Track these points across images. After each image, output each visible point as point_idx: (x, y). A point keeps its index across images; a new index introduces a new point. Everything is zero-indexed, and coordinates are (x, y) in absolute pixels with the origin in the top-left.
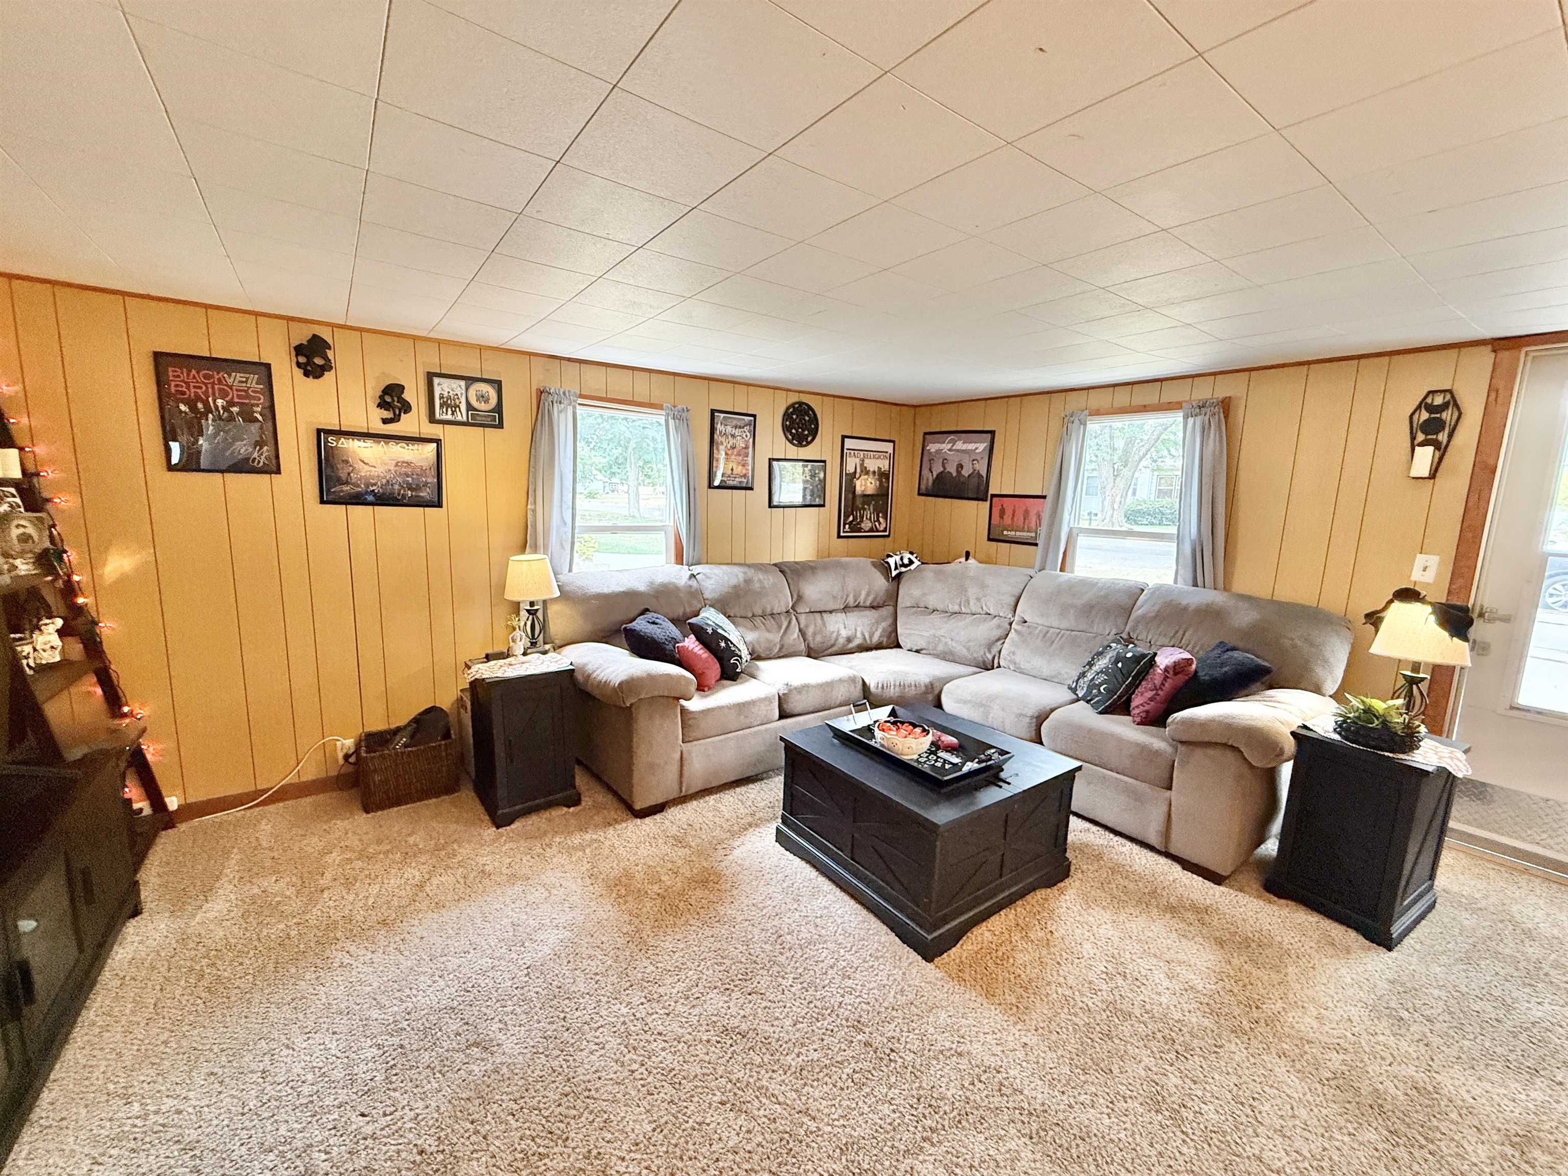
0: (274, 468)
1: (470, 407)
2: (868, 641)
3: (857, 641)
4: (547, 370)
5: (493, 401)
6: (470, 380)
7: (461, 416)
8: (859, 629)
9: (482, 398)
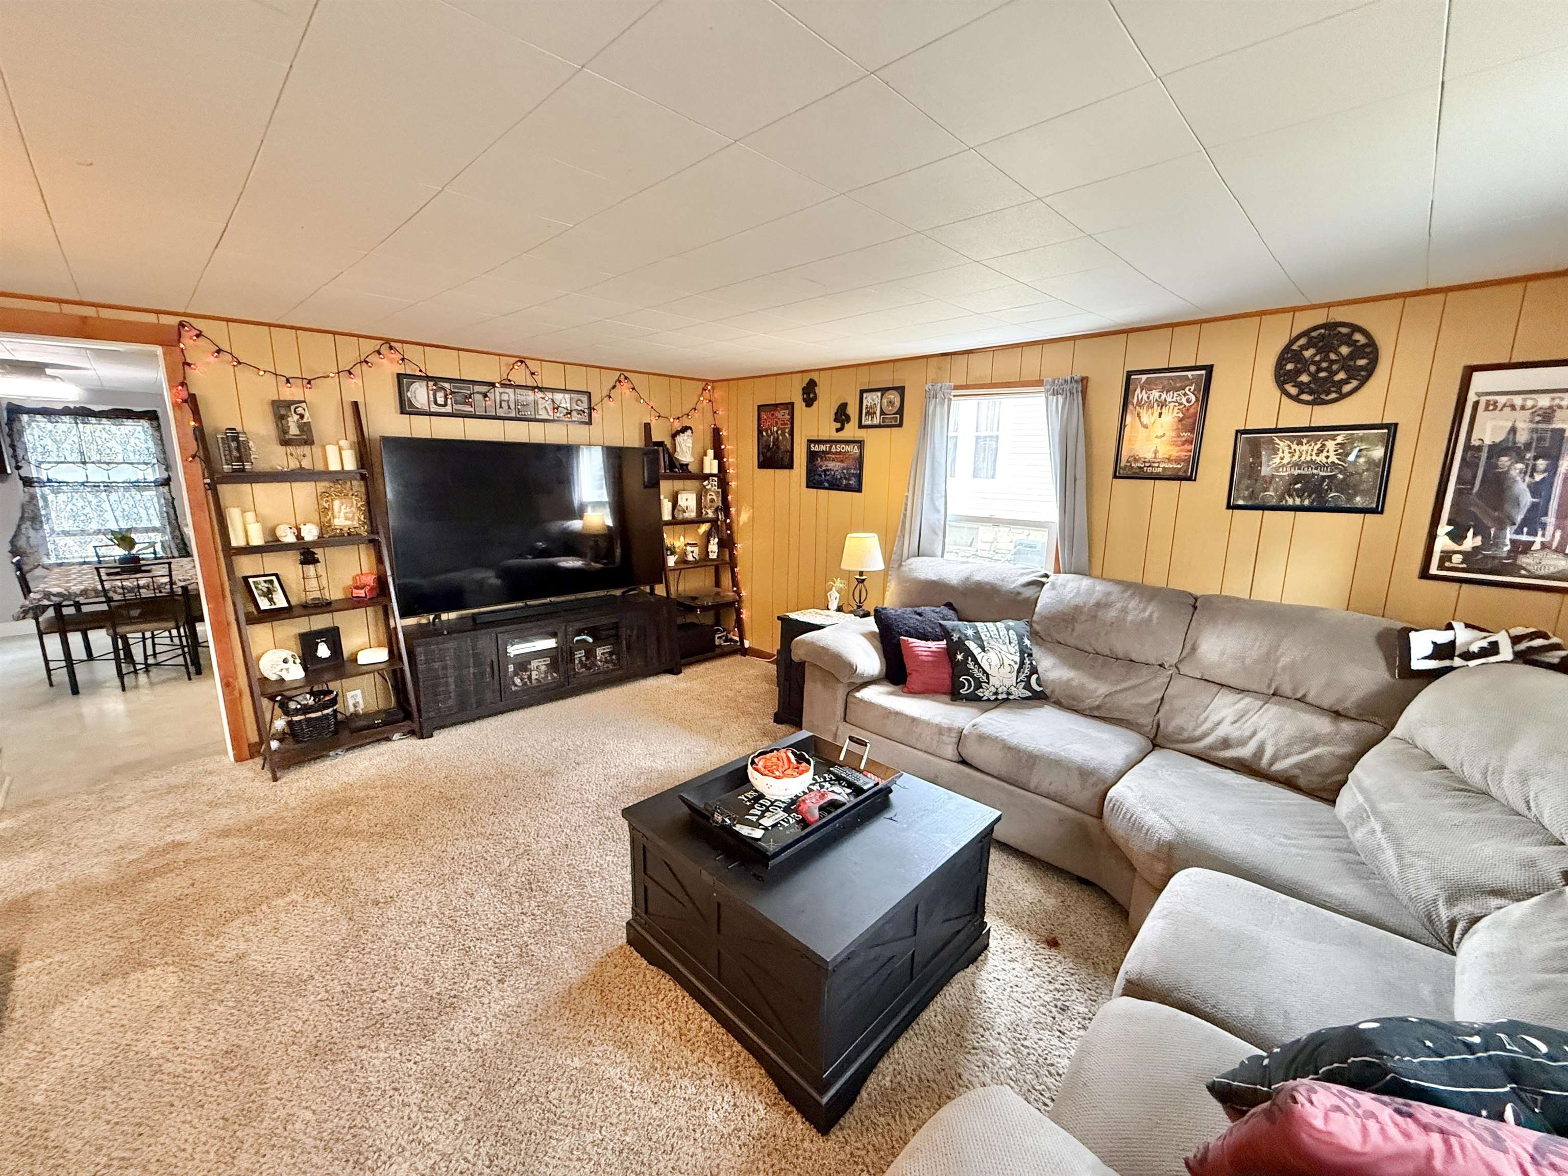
0: (790, 466)
1: (882, 413)
2: (1264, 762)
3: (1245, 752)
4: (940, 368)
5: (897, 404)
6: (884, 390)
7: (876, 421)
8: (1260, 736)
9: (891, 403)
